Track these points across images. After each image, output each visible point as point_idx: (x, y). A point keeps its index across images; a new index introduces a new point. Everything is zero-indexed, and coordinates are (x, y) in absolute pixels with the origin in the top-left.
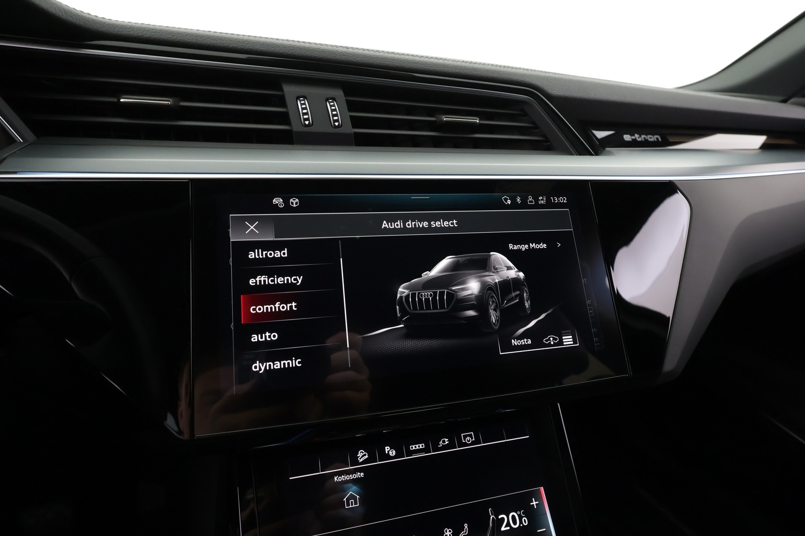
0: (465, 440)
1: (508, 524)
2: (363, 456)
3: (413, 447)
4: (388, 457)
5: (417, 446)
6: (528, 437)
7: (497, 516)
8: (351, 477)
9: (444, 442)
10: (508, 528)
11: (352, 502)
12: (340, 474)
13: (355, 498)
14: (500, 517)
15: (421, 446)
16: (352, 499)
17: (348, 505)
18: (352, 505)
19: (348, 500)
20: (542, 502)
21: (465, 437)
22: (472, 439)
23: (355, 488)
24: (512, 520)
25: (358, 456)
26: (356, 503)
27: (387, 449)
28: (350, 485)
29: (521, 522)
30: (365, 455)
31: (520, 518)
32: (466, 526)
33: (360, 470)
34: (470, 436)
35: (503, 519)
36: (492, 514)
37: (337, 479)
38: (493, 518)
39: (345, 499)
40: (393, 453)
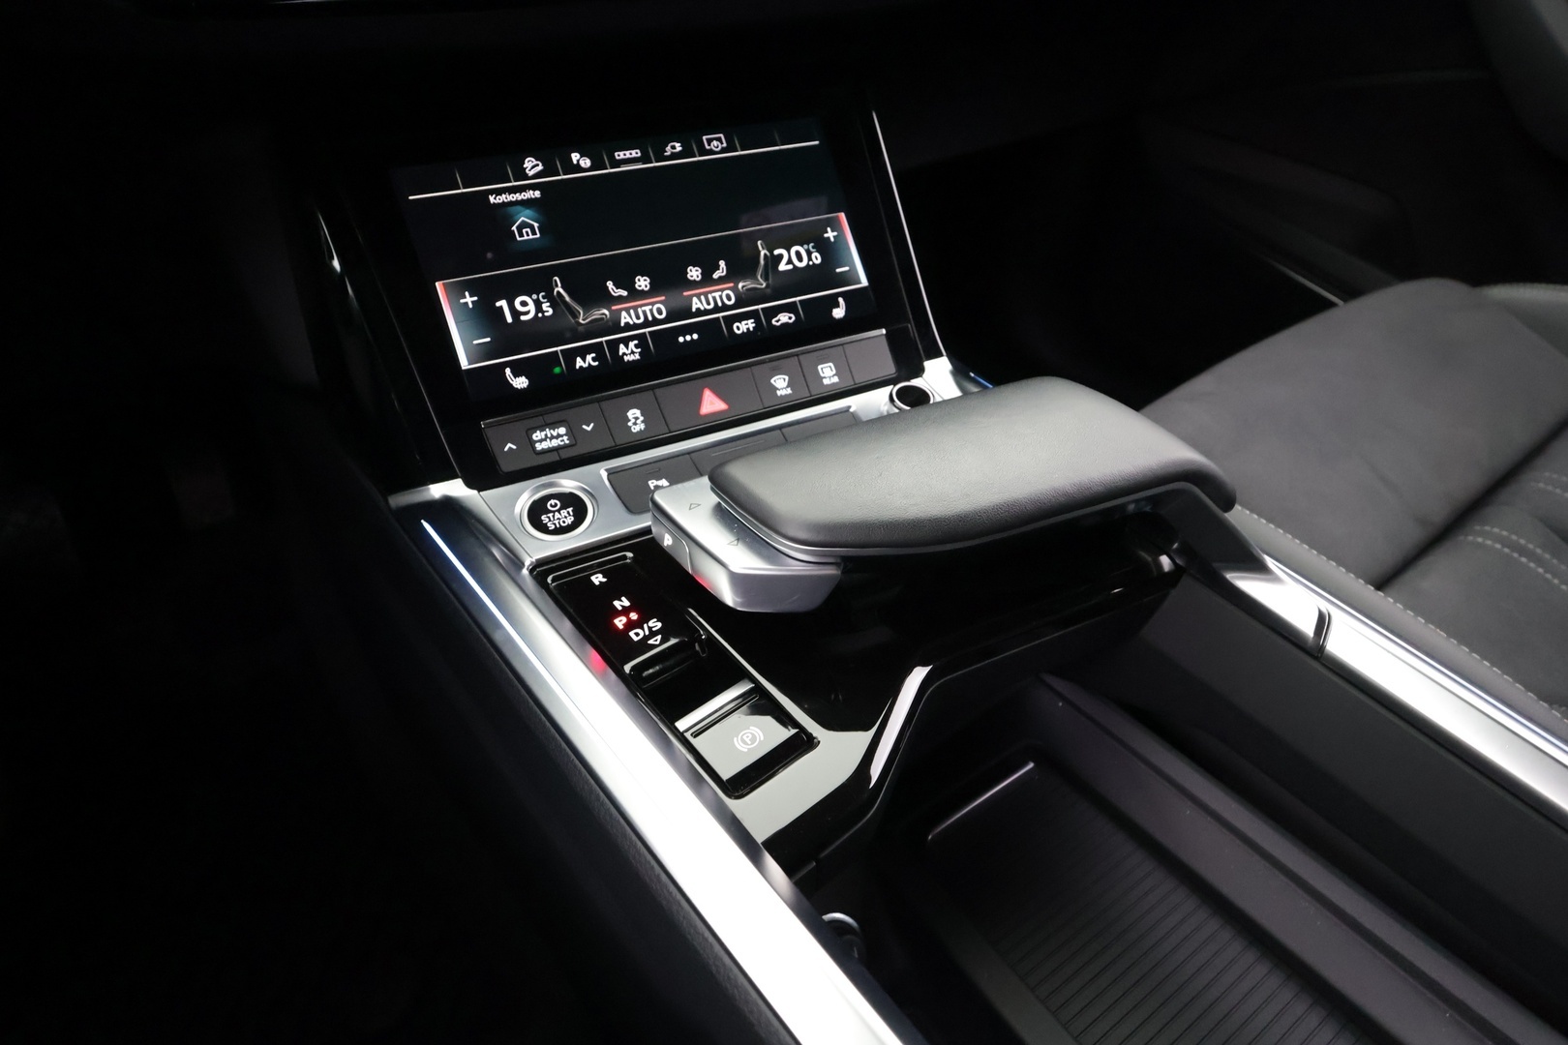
0: (709, 145)
1: (790, 261)
2: (533, 167)
3: (620, 155)
4: (578, 168)
5: (627, 153)
6: (817, 143)
7: (771, 252)
8: (518, 197)
9: (673, 147)
10: (790, 267)
11: (527, 232)
12: (499, 192)
13: (532, 227)
14: (777, 252)
15: (635, 153)
16: (527, 229)
17: (521, 235)
18: (528, 235)
19: (520, 229)
20: (842, 232)
21: (709, 141)
22: (722, 143)
23: (528, 212)
24: (795, 258)
25: (525, 166)
26: (534, 233)
27: (575, 157)
28: (519, 208)
29: (810, 259)
30: (538, 165)
31: (809, 254)
32: (722, 264)
33: (533, 187)
34: (719, 140)
35: (781, 256)
36: (763, 248)
37: (495, 199)
38: (765, 255)
39: (514, 228)
40: (586, 163)
